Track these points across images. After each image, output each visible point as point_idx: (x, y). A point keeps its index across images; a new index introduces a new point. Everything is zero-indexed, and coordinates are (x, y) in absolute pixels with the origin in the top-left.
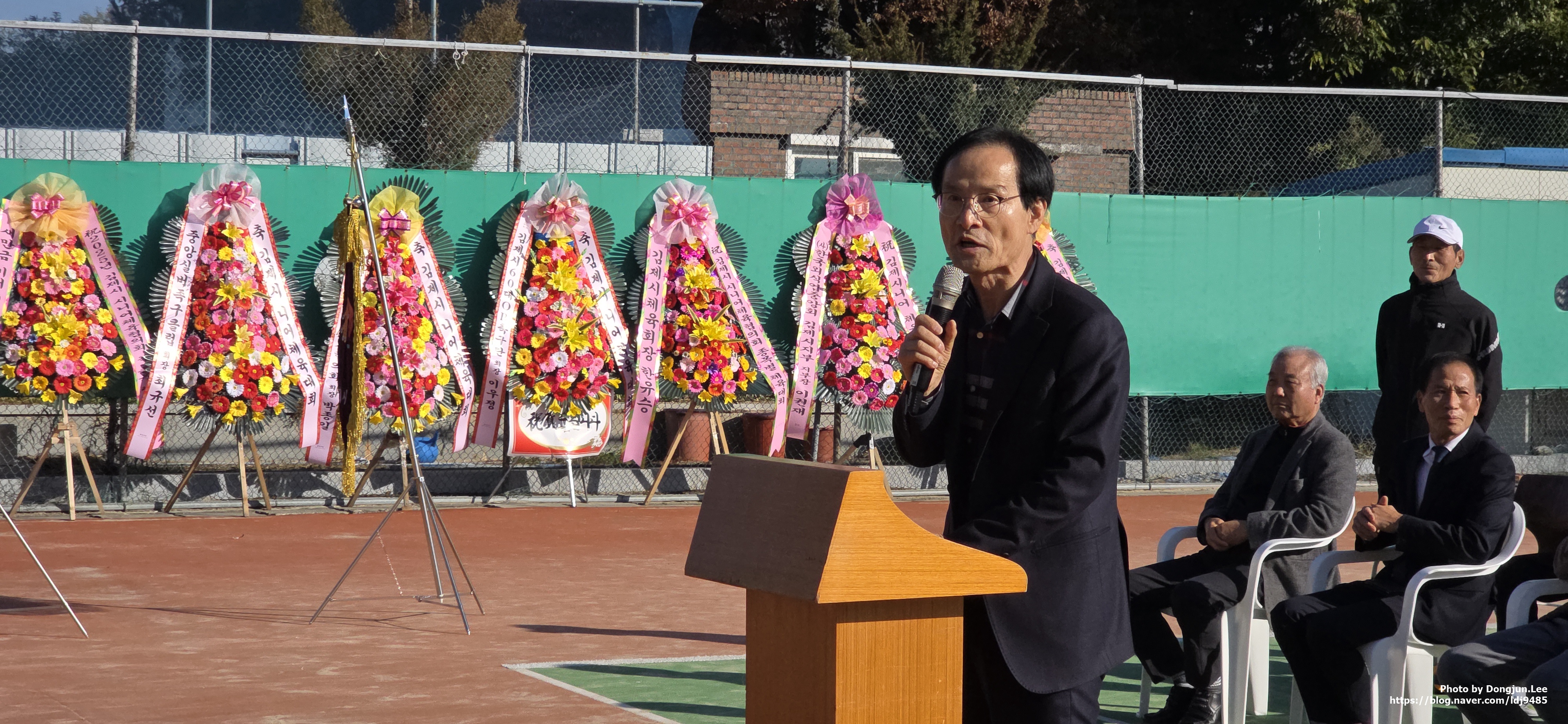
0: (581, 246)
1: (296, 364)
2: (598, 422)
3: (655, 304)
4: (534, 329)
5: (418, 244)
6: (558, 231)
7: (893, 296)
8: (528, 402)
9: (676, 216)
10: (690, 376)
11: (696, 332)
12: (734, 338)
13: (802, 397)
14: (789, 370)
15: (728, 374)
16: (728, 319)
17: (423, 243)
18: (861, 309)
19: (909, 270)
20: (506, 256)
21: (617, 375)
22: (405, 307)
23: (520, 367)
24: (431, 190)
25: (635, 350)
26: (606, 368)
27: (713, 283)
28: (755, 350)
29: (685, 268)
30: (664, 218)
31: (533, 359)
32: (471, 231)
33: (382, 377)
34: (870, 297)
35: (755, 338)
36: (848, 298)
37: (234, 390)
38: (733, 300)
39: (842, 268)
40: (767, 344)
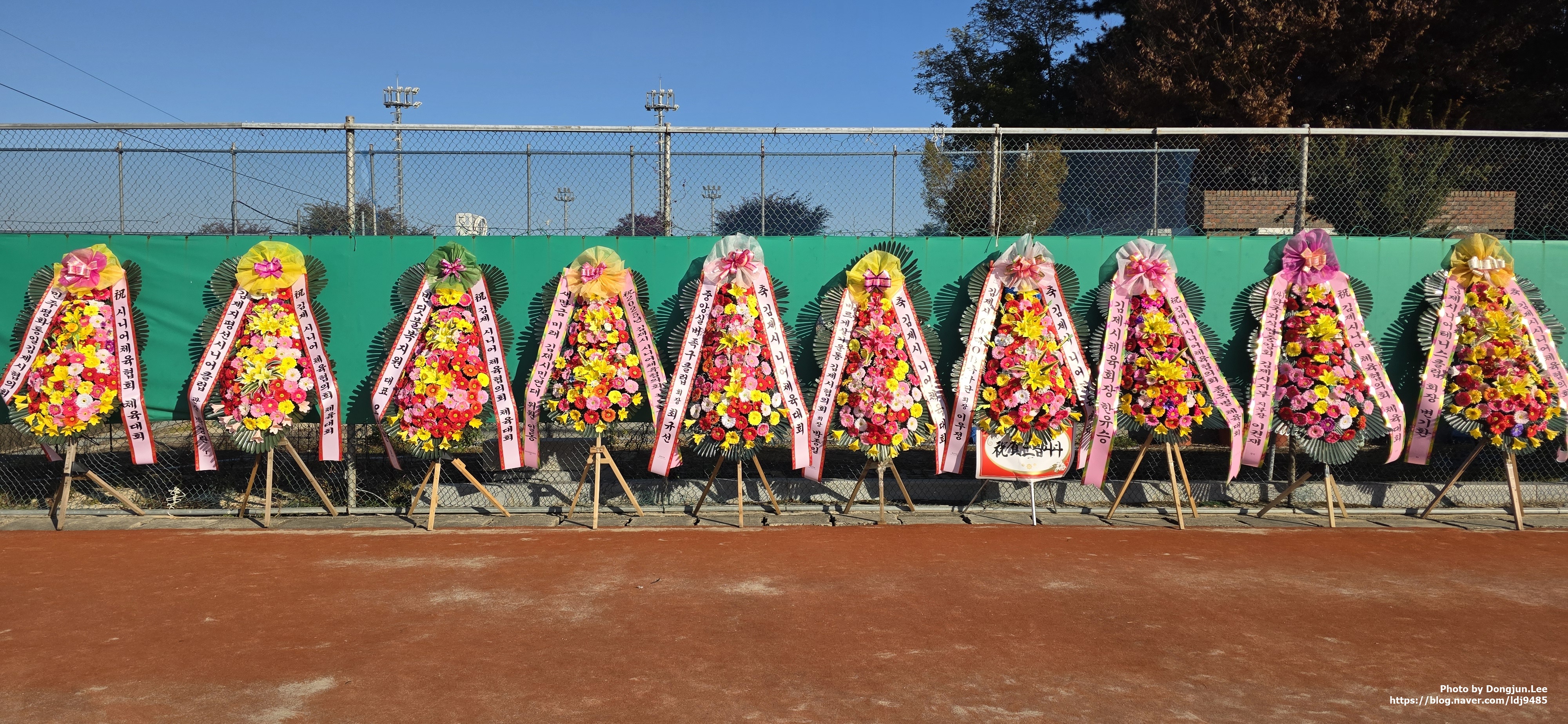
0: (1048, 298)
1: (787, 399)
2: (1060, 450)
3: (1115, 347)
4: (1000, 370)
5: (900, 299)
6: (1025, 285)
7: (1348, 338)
8: (993, 433)
9: (1137, 271)
10: (1147, 411)
11: (1153, 373)
12: (1190, 377)
13: (1258, 429)
14: (1245, 405)
15: (1183, 409)
16: (1186, 360)
17: (904, 298)
18: (1317, 351)
19: (1364, 315)
20: (976, 307)
21: (1079, 409)
22: (884, 352)
23: (987, 403)
24: (911, 253)
25: (1096, 387)
26: (1068, 403)
27: (1172, 329)
28: (1211, 388)
29: (1144, 316)
30: (1126, 273)
31: (998, 397)
32: (949, 286)
33: (860, 411)
34: (1326, 340)
35: (1211, 376)
36: (1304, 340)
37: (728, 422)
38: (1190, 343)
39: (1298, 314)
40: (1223, 382)
